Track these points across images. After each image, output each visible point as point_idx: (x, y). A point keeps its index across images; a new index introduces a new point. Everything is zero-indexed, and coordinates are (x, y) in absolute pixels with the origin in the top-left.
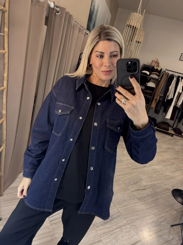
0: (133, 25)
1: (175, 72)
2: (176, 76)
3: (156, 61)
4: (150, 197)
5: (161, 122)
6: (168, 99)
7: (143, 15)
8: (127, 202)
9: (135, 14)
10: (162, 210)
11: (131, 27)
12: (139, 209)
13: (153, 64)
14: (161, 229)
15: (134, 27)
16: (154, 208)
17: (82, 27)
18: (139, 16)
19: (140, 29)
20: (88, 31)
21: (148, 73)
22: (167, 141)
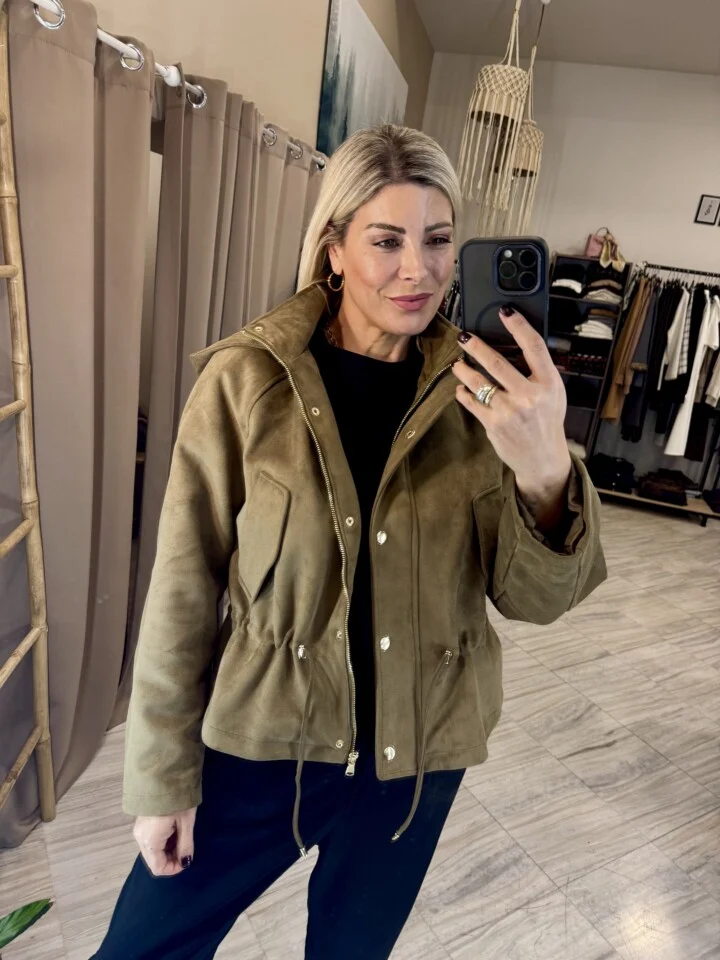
0: (493, 111)
1: (682, 271)
2: (689, 286)
3: (605, 238)
4: (637, 776)
5: (650, 474)
6: (667, 378)
7: (531, 70)
8: (544, 804)
9: (499, 68)
10: (690, 822)
11: (487, 120)
12: (596, 825)
13: (593, 250)
14: (690, 899)
15: (497, 117)
16: (657, 815)
17: (296, 143)
18: (513, 72)
19: (523, 123)
20: (323, 154)
21: (577, 287)
22: (683, 544)
